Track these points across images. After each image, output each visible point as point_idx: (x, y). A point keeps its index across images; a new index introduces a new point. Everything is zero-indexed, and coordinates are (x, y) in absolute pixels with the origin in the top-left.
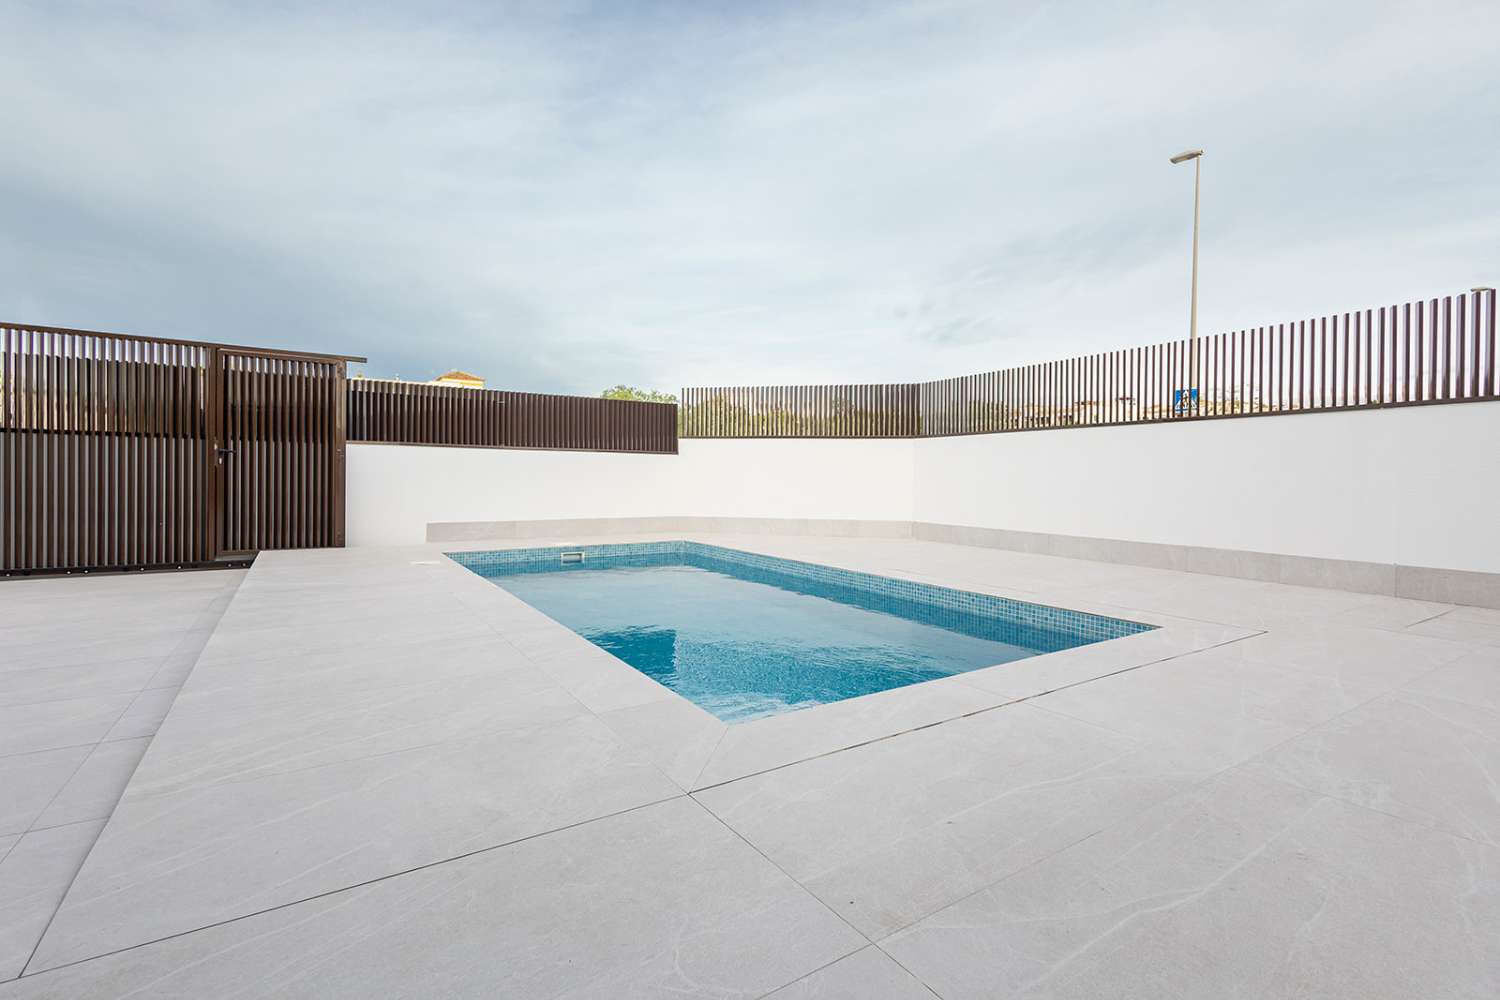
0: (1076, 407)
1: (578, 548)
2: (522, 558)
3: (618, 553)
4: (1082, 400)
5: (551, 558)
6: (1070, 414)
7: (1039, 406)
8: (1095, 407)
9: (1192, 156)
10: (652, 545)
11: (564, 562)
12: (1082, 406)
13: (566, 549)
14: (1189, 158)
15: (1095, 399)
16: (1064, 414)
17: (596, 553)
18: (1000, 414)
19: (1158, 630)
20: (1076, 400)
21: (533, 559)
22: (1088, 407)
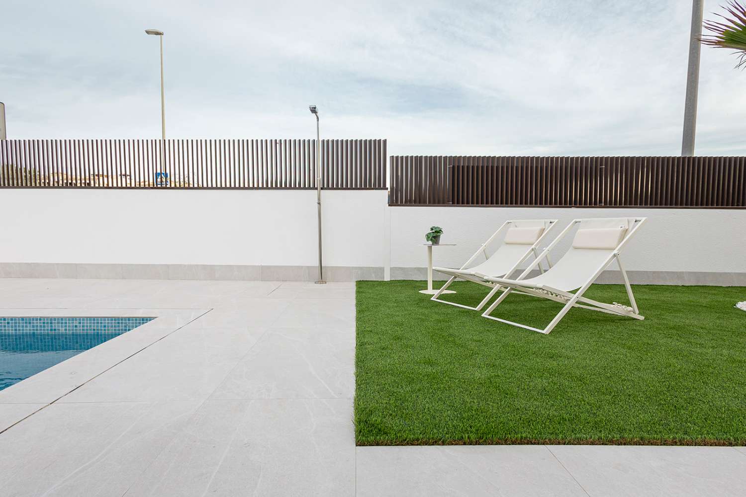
0: (92, 177)
4: (96, 173)
6: (88, 181)
7: (62, 174)
8: (106, 179)
9: (157, 33)
12: (96, 178)
14: (156, 34)
15: (105, 173)
16: (83, 181)
18: (33, 177)
19: (155, 319)
20: (92, 173)
22: (101, 178)
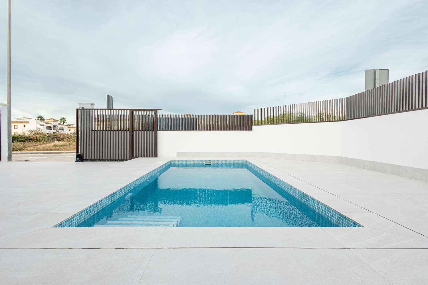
1: (209, 161)
2: (193, 163)
3: (223, 163)
5: (201, 163)
10: (234, 161)
11: (205, 164)
13: (206, 160)
17: (215, 162)
21: (196, 163)
